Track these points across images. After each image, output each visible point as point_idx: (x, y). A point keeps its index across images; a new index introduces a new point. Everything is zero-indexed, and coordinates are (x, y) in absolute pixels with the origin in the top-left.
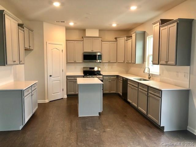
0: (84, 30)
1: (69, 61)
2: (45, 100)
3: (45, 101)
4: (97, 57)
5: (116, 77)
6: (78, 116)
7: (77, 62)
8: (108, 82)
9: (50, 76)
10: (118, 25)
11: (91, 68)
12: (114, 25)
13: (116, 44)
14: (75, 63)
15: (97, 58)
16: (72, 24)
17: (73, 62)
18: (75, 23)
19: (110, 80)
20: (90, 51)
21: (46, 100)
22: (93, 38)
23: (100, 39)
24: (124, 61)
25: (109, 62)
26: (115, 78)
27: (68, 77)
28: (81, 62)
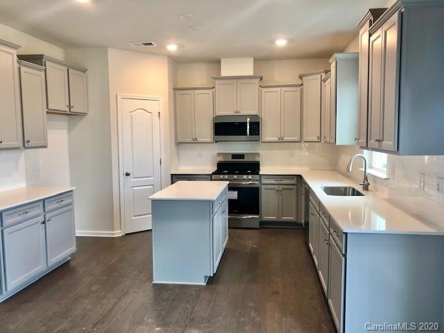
0: (217, 63)
1: (180, 140)
2: (113, 230)
3: (113, 234)
4: (248, 127)
5: (295, 179)
6: (152, 280)
7: (200, 140)
8: (274, 191)
9: (128, 175)
10: (290, 41)
11: (235, 156)
12: (281, 43)
13: (299, 92)
14: (195, 142)
15: (248, 130)
16: (172, 48)
17: (190, 140)
18: (181, 46)
19: (281, 187)
20: (231, 113)
21: (115, 232)
22: (240, 81)
23: (257, 81)
24: (320, 138)
25: (281, 141)
26: (294, 181)
27: (174, 177)
28: (209, 140)
